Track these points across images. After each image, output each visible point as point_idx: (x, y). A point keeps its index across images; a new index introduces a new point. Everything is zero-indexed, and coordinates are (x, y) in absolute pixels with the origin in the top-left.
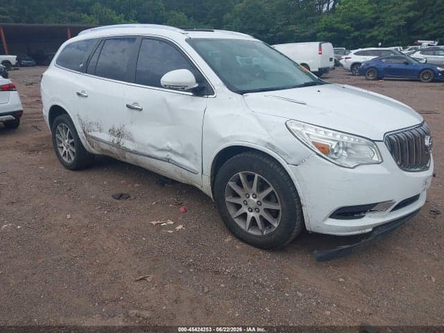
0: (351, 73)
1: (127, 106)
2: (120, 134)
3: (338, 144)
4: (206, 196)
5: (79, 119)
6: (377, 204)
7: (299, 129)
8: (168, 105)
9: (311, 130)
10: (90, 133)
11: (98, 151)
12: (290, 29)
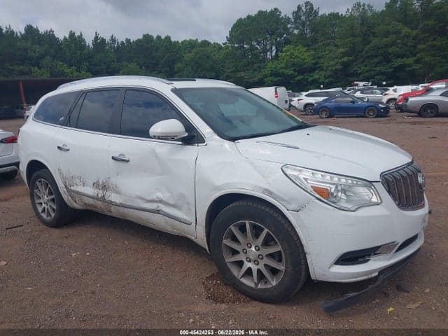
0: (304, 113)
1: (113, 158)
2: (105, 187)
3: (337, 187)
4: (202, 248)
5: (60, 173)
6: (381, 246)
7: (296, 173)
8: (156, 155)
9: (307, 174)
10: (72, 188)
11: (81, 205)
12: (239, 76)
